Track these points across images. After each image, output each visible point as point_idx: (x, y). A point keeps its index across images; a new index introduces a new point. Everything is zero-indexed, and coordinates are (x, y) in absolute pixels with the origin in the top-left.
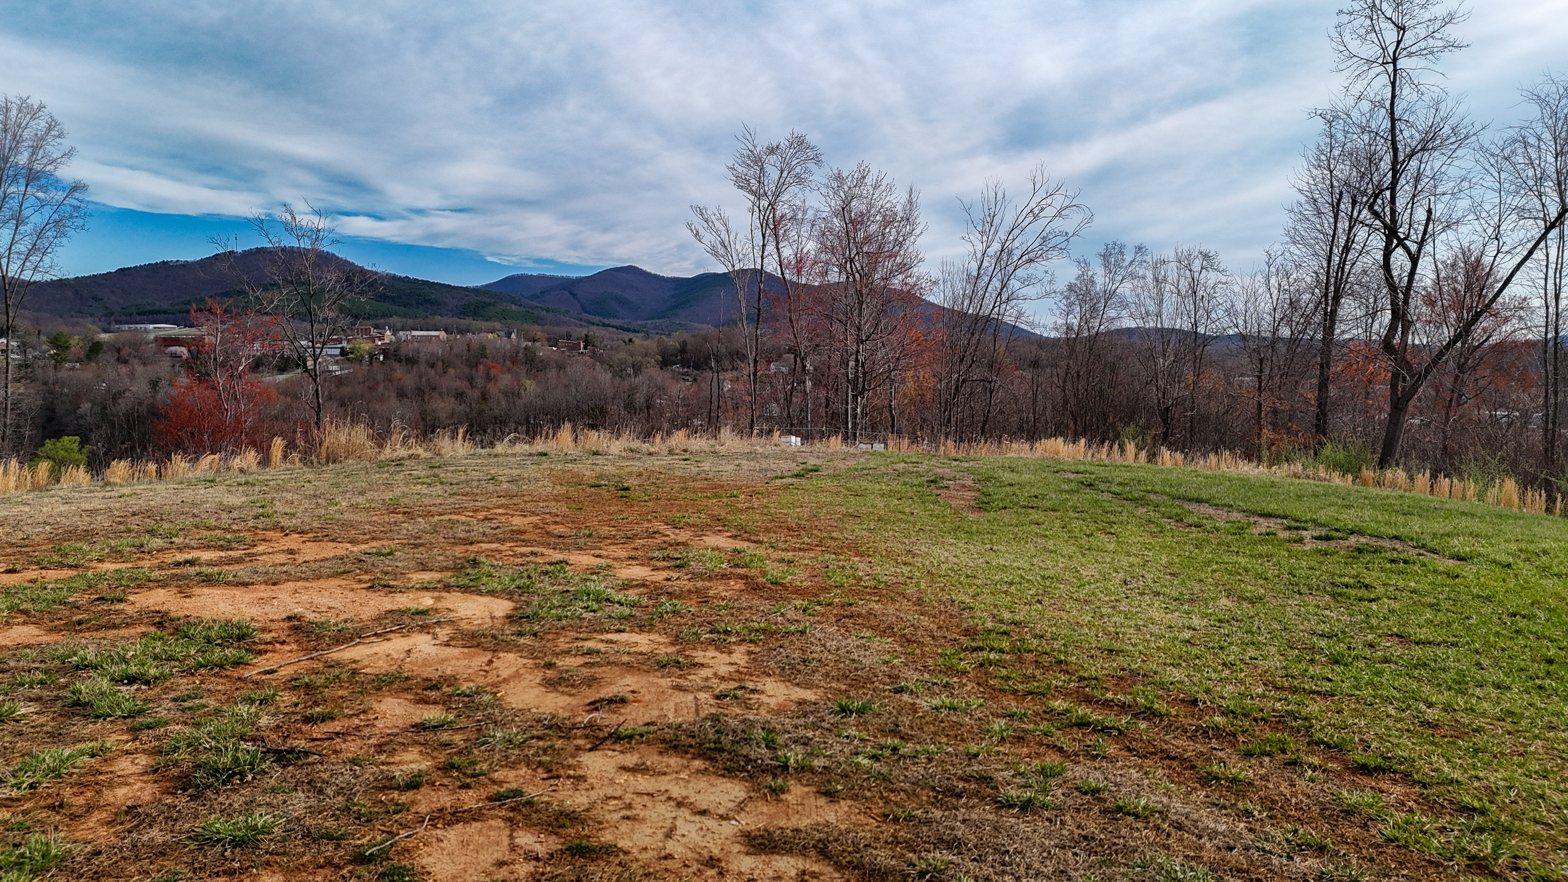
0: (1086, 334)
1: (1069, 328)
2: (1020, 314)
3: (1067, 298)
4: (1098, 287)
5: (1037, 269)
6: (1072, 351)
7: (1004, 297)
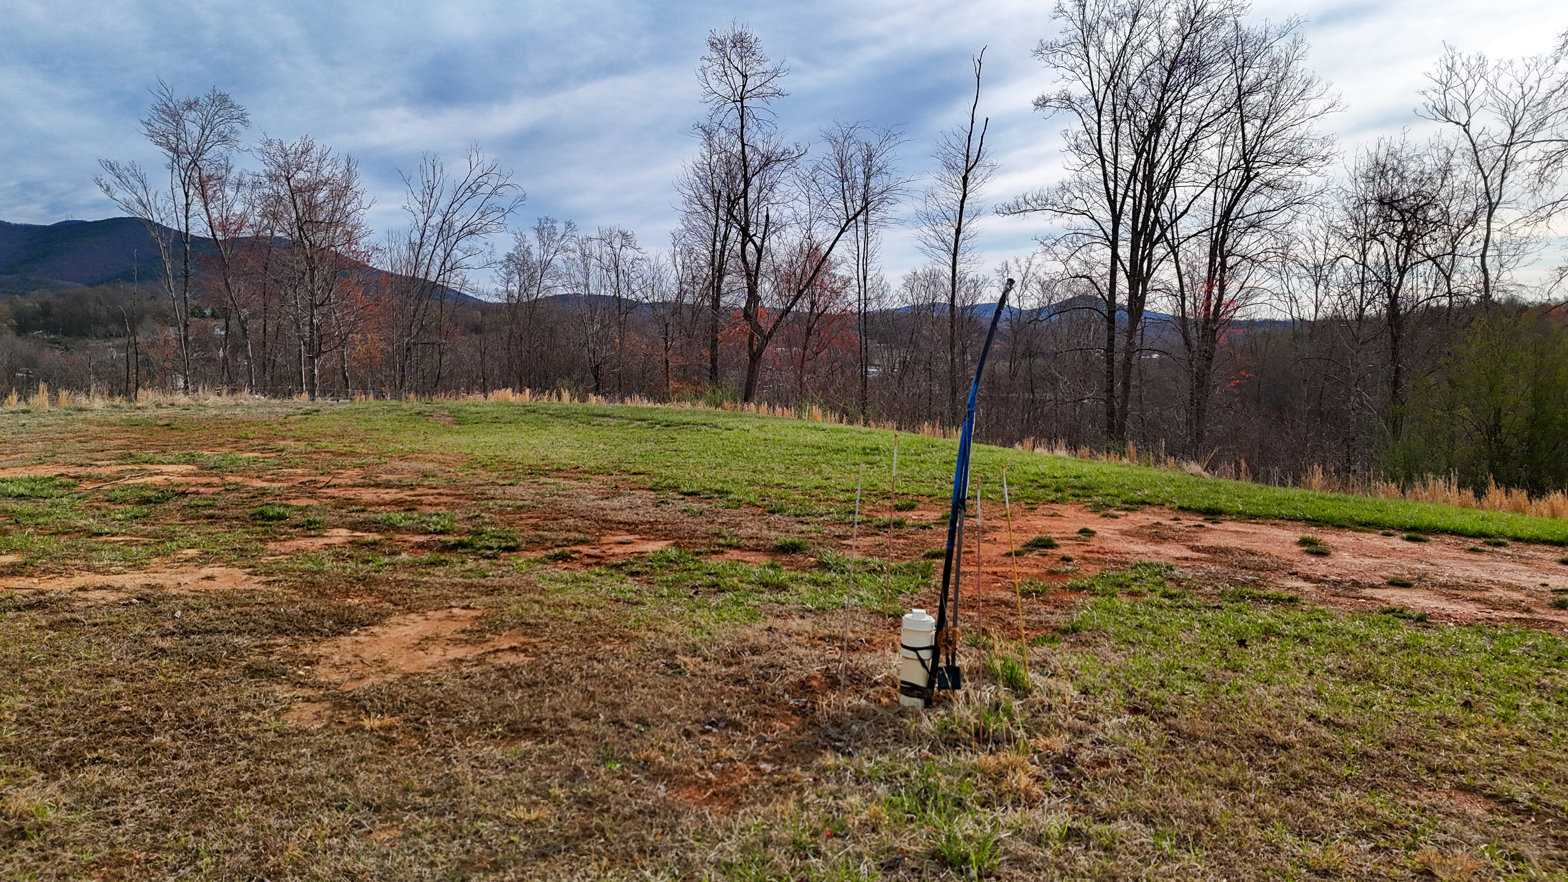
0: (525, 300)
1: (510, 295)
2: (464, 282)
3: (507, 267)
4: (535, 258)
5: (478, 241)
6: (514, 315)
7: (448, 265)
